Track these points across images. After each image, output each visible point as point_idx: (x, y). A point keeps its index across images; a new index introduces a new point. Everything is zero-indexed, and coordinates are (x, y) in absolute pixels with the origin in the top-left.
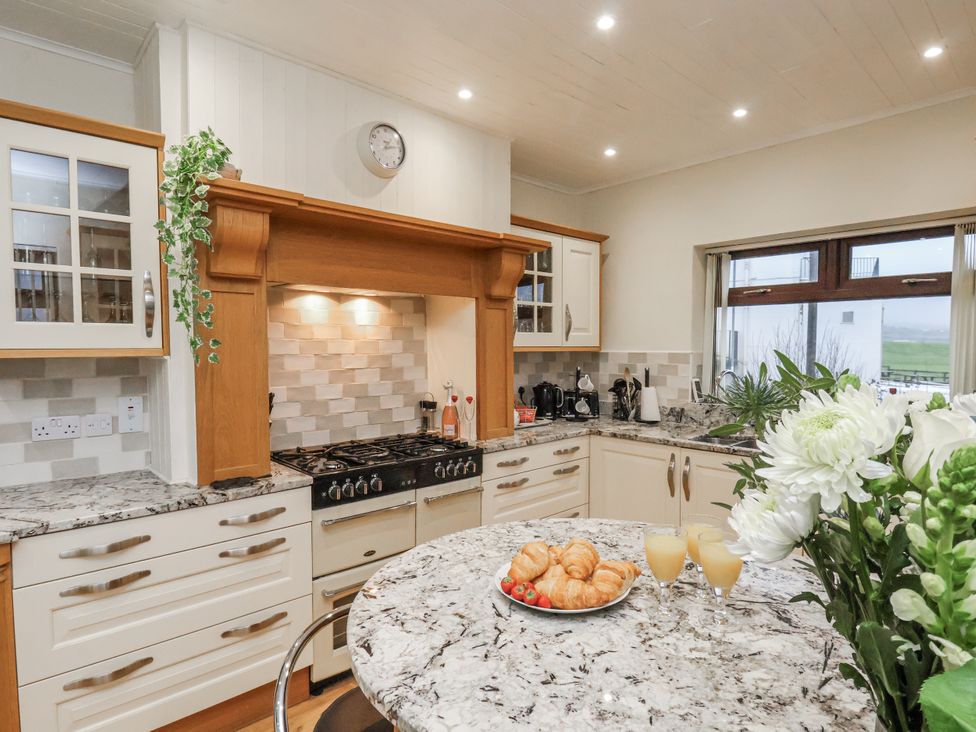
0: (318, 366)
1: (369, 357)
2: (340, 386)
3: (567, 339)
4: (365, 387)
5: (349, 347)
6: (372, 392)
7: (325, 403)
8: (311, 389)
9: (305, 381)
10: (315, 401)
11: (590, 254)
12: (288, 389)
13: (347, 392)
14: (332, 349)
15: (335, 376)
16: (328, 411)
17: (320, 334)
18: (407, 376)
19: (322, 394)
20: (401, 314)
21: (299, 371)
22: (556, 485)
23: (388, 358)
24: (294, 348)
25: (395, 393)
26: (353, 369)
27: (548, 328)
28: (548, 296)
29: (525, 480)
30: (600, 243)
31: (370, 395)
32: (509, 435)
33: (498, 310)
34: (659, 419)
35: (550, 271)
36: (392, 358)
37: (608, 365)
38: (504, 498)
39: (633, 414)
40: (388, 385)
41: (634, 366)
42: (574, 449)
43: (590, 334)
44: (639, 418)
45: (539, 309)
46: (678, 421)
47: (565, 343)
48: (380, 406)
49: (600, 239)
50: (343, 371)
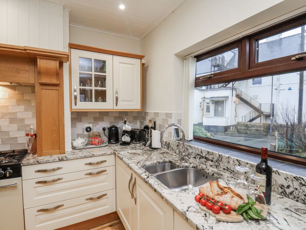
1: (1, 113)
3: (116, 105)
11: (134, 65)
20: (23, 94)
23: (14, 114)
27: (103, 100)
28: (103, 85)
29: (59, 179)
30: (141, 59)
31: (2, 131)
32: (61, 153)
33: (51, 90)
34: (161, 147)
35: (105, 72)
36: (17, 114)
37: (148, 118)
38: (43, 188)
39: (148, 143)
40: (15, 126)
41: (155, 119)
42: (102, 162)
43: (134, 103)
44: (151, 146)
45: (96, 91)
46: (168, 148)
47: (115, 108)
48: (9, 136)
49: (141, 57)
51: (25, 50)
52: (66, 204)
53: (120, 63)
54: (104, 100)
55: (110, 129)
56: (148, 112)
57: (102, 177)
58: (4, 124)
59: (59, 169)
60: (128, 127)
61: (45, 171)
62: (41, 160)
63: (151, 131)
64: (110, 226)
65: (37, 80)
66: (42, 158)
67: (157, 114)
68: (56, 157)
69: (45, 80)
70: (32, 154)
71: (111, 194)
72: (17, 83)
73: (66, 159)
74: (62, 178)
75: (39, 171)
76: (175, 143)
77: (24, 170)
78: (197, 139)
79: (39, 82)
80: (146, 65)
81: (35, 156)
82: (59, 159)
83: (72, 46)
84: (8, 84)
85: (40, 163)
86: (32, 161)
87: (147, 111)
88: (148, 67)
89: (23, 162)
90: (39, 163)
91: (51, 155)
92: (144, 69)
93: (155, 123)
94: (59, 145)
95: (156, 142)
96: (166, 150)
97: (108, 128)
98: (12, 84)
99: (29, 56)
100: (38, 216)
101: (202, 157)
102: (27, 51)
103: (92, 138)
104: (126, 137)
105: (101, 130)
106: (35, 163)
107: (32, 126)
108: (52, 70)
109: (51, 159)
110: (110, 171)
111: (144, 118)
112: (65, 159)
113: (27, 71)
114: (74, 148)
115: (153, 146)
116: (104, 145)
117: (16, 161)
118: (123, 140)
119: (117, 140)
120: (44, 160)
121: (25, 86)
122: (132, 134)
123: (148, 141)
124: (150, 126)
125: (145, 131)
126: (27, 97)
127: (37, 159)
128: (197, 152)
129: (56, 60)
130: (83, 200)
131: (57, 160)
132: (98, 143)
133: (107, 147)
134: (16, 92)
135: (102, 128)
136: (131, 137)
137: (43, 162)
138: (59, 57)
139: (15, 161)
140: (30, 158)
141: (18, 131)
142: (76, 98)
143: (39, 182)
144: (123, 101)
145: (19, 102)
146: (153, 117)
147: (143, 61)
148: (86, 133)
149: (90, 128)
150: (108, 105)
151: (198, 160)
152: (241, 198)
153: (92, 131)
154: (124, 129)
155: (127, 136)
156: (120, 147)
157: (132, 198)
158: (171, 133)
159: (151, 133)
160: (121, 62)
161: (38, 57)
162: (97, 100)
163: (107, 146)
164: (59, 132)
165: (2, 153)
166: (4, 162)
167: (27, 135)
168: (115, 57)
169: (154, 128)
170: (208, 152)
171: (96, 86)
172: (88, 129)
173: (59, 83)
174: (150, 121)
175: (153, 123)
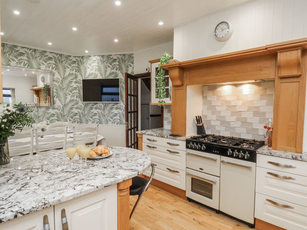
0: (227, 110)
1: (248, 107)
2: (235, 117)
4: (246, 118)
5: (240, 103)
6: (248, 121)
7: (229, 123)
8: (224, 117)
9: (222, 114)
10: (225, 121)
12: (217, 116)
13: (238, 120)
14: (232, 104)
15: (233, 114)
16: (230, 125)
17: (228, 99)
19: (228, 119)
20: (266, 89)
21: (220, 111)
23: (258, 107)
24: (219, 103)
26: (241, 111)
32: (297, 152)
33: (291, 83)
36: (260, 108)
40: (257, 119)
48: (252, 127)
50: (237, 112)
58: (249, 116)
59: (290, 167)
61: (277, 165)
62: (274, 153)
65: (277, 74)
66: (275, 151)
68: (290, 154)
69: (284, 73)
70: (268, 146)
72: (262, 80)
73: (301, 159)
74: (294, 178)
75: (271, 163)
77: (258, 156)
79: (279, 76)
81: (270, 148)
82: (292, 157)
84: (254, 81)
85: (272, 156)
86: (265, 152)
89: (258, 150)
91: (286, 151)
98: (257, 81)
99: (270, 53)
100: (267, 205)
102: (268, 49)
106: (268, 154)
107: (270, 119)
108: (292, 62)
109: (284, 155)
112: (299, 158)
113: (268, 67)
117: (254, 148)
120: (276, 153)
121: (269, 81)
126: (269, 92)
127: (270, 151)
129: (298, 50)
131: (290, 157)
134: (261, 87)
137: (275, 155)
138: (301, 45)
139: (252, 148)
140: (265, 149)
141: (260, 123)
145: (262, 97)
161: (278, 51)
164: (297, 128)
165: (246, 140)
166: (245, 147)
167: (265, 127)
173: (300, 74)
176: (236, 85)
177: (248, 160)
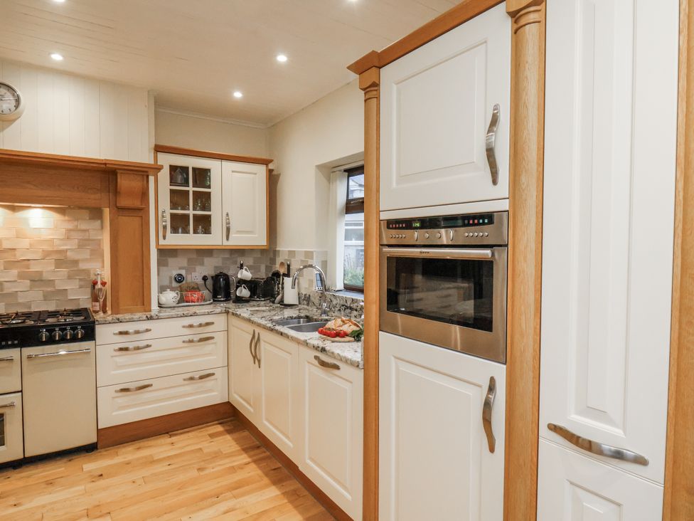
1: (44, 251)
2: (15, 272)
3: (228, 239)
4: (40, 273)
5: (24, 243)
6: (46, 276)
11: (256, 174)
13: (22, 276)
14: (6, 245)
15: (9, 265)
18: (82, 266)
20: (77, 220)
22: (187, 351)
23: (63, 252)
25: (70, 277)
26: (28, 260)
27: (205, 230)
28: (206, 206)
29: (148, 346)
30: (267, 165)
31: (44, 279)
32: (145, 311)
33: (132, 217)
34: (298, 303)
35: (209, 187)
36: (67, 252)
37: (279, 260)
38: (124, 358)
39: (279, 298)
40: (64, 272)
41: (290, 260)
42: (208, 324)
43: (256, 236)
44: (283, 302)
45: (195, 216)
46: (308, 304)
47: (225, 243)
48: (54, 287)
49: (266, 162)
50: (18, 261)
51: (105, 164)
52: (156, 384)
53: (233, 172)
54: (207, 231)
55: (216, 278)
56: (279, 251)
57: (208, 347)
58: (46, 268)
59: (147, 330)
60: (246, 274)
61: (126, 333)
62: (123, 318)
63: (283, 279)
64: (220, 424)
65: (112, 202)
66: (124, 314)
67: (292, 253)
69: (126, 203)
71: (220, 374)
73: (157, 318)
75: (121, 333)
76: (316, 294)
77: (99, 330)
78: (348, 288)
79: (118, 206)
80: (274, 173)
82: (147, 317)
83: (159, 149)
86: (109, 318)
87: (277, 249)
88: (278, 176)
90: (120, 321)
91: (132, 312)
92: (273, 181)
93: (289, 266)
94: (142, 300)
95: (290, 295)
96: (305, 306)
97: (212, 277)
99: (109, 171)
100: (116, 399)
101: (347, 307)
102: (108, 165)
103: (187, 291)
104: (244, 290)
105: (200, 281)
106: (115, 321)
109: (135, 317)
110: (220, 338)
111: (273, 261)
112: (155, 317)
113: (98, 189)
114: (160, 306)
115: (286, 302)
116: (208, 302)
118: (238, 295)
119: (227, 297)
120: (126, 317)
122: (252, 285)
123: (278, 294)
124: (282, 271)
125: (274, 280)
127: (117, 316)
128: (342, 303)
129: (143, 175)
130: (179, 380)
131: (144, 317)
132: (198, 299)
133: (212, 306)
135: (201, 278)
136: (250, 290)
137: (124, 321)
142: (165, 227)
143: (121, 349)
144: (238, 232)
146: (287, 258)
147: (271, 166)
148: (175, 284)
149: (180, 275)
150: (214, 239)
151: (342, 312)
152: (358, 326)
153: (184, 282)
154: (239, 276)
155: (244, 287)
156: (234, 304)
157: (255, 363)
158: (312, 281)
159: (283, 283)
160: (234, 170)
161: (118, 171)
162: (195, 232)
163: (212, 303)
164: (143, 279)
168: (225, 164)
169: (288, 275)
170: (353, 300)
171: (194, 209)
172: (179, 279)
173: (143, 206)
174: (282, 264)
175: (286, 267)
176: (13, 209)
177: (84, 339)
